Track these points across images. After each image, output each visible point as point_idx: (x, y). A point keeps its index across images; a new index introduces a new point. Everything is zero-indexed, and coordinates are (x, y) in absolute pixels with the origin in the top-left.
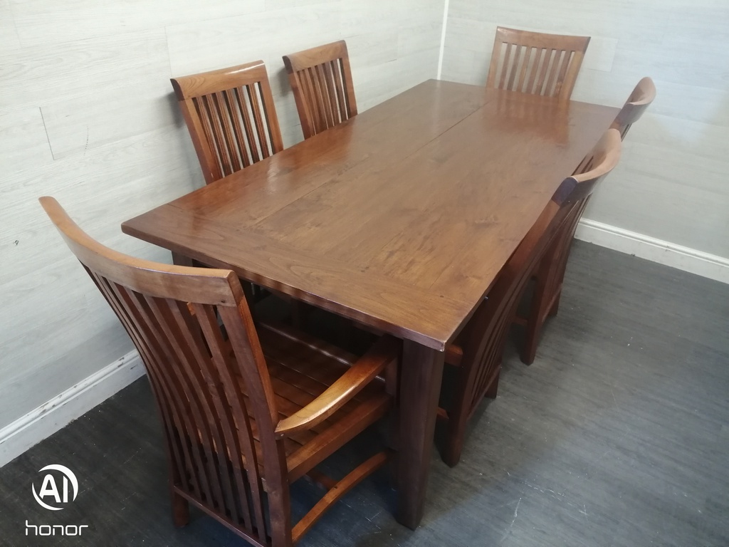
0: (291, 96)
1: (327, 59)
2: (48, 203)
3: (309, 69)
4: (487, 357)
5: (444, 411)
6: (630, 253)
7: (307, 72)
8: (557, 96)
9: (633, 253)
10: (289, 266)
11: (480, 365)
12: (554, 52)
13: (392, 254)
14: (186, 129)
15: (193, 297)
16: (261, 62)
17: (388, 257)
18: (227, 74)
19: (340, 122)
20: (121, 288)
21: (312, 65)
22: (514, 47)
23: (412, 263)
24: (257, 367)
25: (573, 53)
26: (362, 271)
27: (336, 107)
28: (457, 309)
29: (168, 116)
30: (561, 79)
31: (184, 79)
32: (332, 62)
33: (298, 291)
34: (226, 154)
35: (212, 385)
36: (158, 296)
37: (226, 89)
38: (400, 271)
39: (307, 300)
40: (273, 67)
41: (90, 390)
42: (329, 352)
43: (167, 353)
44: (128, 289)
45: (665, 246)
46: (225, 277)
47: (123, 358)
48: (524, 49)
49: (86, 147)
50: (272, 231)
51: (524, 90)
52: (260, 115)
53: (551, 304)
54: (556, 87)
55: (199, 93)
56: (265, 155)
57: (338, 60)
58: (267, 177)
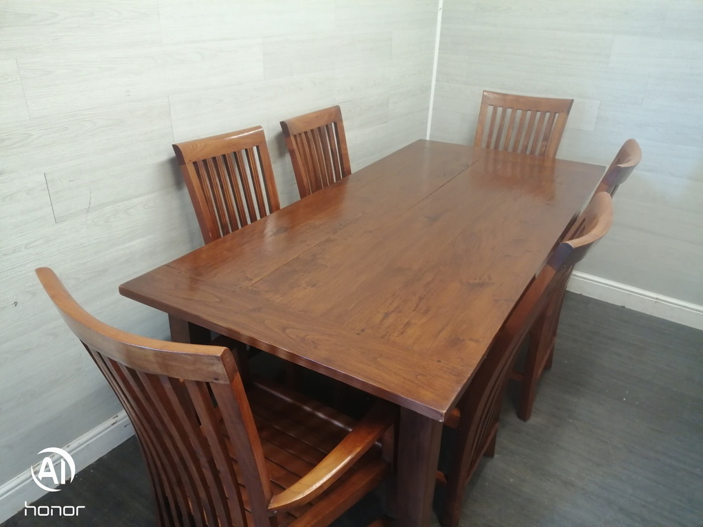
0: (288, 158)
1: (322, 123)
2: (45, 275)
3: (306, 133)
4: (485, 420)
5: (442, 474)
6: (620, 305)
7: (303, 135)
8: (543, 154)
9: (623, 305)
10: (284, 329)
11: (478, 427)
12: (539, 113)
13: (387, 315)
14: (186, 191)
15: (185, 374)
16: (260, 127)
17: (383, 319)
18: (227, 139)
19: (335, 181)
20: (114, 363)
21: (308, 129)
22: (500, 110)
23: (408, 324)
24: (250, 443)
25: (557, 115)
26: (358, 334)
27: (331, 167)
28: (455, 375)
29: (169, 179)
30: (546, 139)
31: (187, 144)
32: (327, 126)
33: (293, 355)
34: (224, 214)
35: (203, 460)
36: (150, 373)
37: (226, 153)
38: (395, 335)
39: (302, 364)
40: (271, 130)
41: (83, 449)
42: (324, 414)
43: (158, 425)
44: (121, 365)
45: (653, 298)
46: (219, 355)
47: (117, 416)
48: (509, 111)
49: (88, 211)
50: (267, 292)
51: (510, 149)
52: (258, 177)
53: (546, 358)
54: (542, 147)
55: (200, 156)
56: (263, 214)
57: (333, 124)
58: (264, 236)
